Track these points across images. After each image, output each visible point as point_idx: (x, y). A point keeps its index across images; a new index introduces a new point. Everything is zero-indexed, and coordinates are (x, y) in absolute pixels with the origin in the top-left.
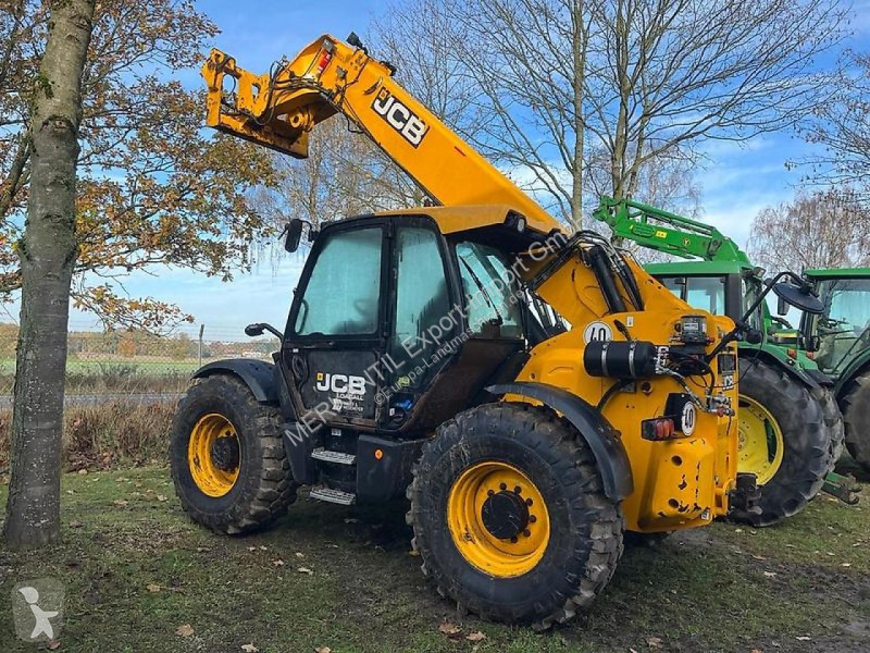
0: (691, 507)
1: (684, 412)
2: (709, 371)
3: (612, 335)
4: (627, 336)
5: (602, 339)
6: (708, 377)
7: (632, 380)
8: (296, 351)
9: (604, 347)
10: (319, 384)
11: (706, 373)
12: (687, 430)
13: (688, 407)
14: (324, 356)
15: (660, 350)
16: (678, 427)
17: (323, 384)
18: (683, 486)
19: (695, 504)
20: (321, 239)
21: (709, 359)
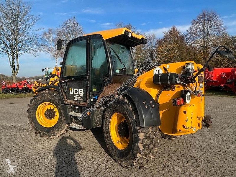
0: (190, 128)
1: (187, 96)
2: (195, 81)
3: (162, 71)
4: (167, 72)
5: (159, 73)
6: (195, 84)
7: (170, 86)
8: (63, 82)
9: (160, 75)
10: (70, 92)
11: (194, 82)
12: (188, 102)
13: (188, 94)
14: (71, 83)
15: (178, 76)
16: (185, 101)
17: (71, 92)
18: (187, 121)
19: (191, 127)
20: (69, 46)
21: (195, 77)
